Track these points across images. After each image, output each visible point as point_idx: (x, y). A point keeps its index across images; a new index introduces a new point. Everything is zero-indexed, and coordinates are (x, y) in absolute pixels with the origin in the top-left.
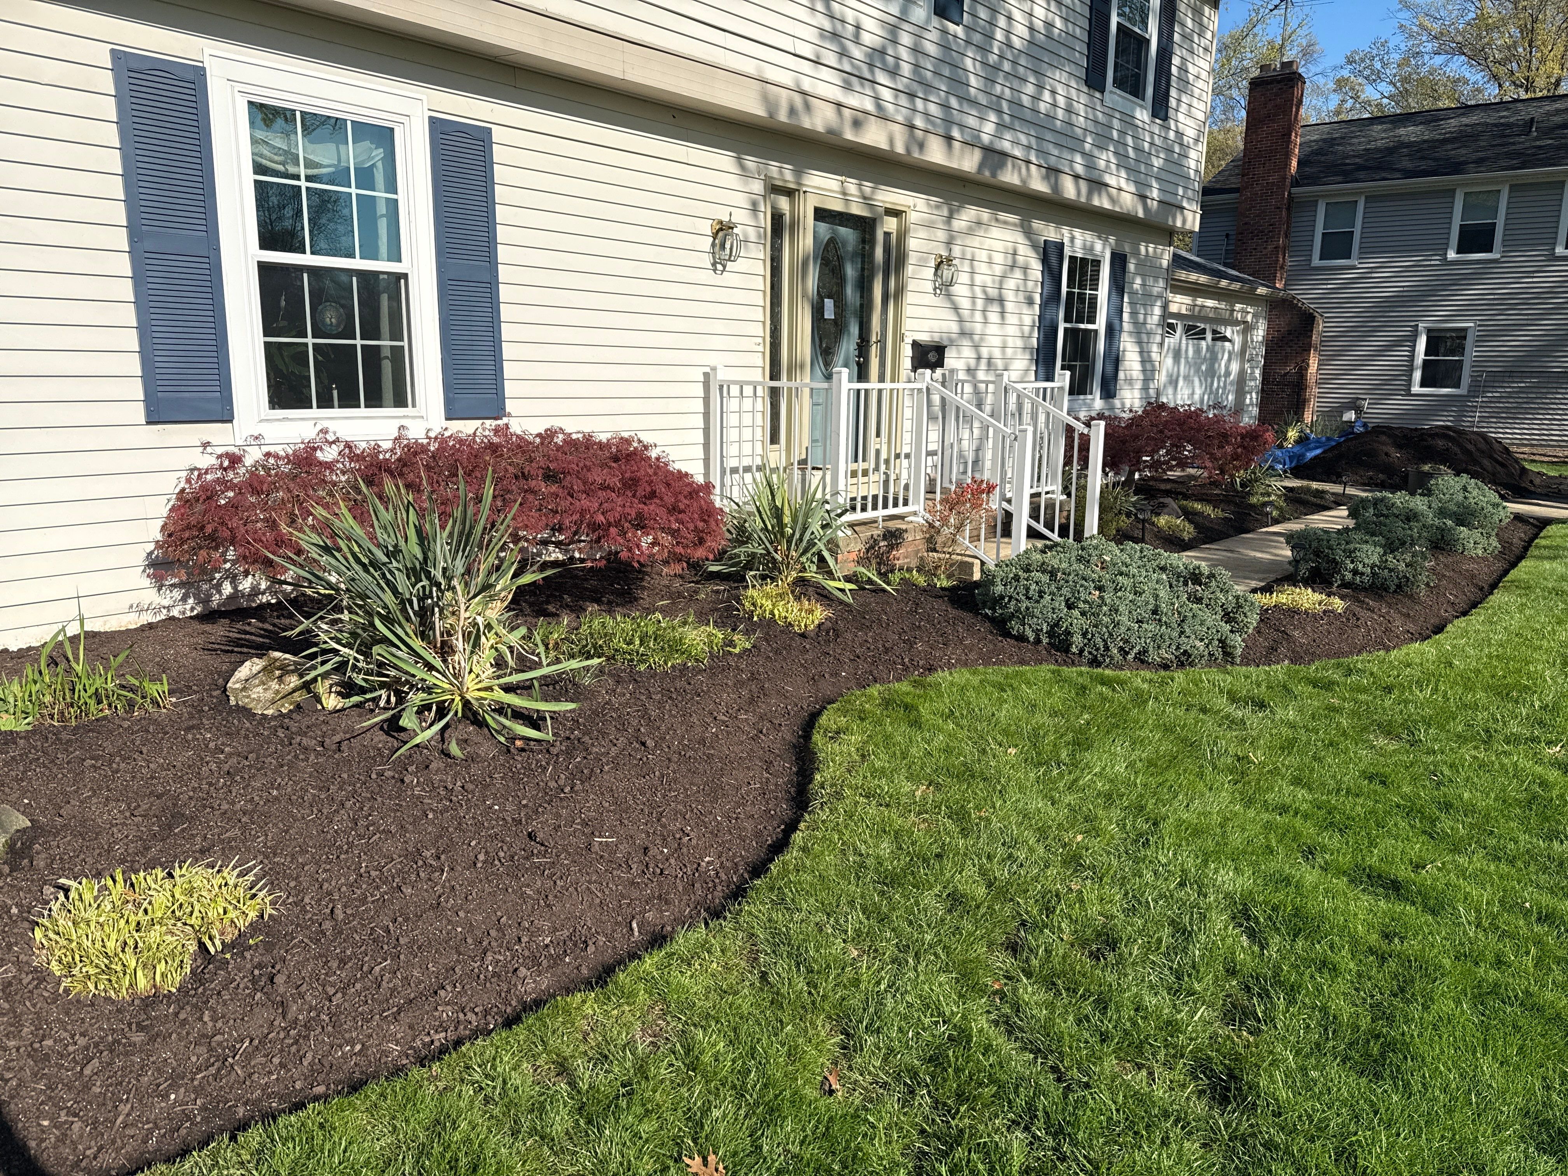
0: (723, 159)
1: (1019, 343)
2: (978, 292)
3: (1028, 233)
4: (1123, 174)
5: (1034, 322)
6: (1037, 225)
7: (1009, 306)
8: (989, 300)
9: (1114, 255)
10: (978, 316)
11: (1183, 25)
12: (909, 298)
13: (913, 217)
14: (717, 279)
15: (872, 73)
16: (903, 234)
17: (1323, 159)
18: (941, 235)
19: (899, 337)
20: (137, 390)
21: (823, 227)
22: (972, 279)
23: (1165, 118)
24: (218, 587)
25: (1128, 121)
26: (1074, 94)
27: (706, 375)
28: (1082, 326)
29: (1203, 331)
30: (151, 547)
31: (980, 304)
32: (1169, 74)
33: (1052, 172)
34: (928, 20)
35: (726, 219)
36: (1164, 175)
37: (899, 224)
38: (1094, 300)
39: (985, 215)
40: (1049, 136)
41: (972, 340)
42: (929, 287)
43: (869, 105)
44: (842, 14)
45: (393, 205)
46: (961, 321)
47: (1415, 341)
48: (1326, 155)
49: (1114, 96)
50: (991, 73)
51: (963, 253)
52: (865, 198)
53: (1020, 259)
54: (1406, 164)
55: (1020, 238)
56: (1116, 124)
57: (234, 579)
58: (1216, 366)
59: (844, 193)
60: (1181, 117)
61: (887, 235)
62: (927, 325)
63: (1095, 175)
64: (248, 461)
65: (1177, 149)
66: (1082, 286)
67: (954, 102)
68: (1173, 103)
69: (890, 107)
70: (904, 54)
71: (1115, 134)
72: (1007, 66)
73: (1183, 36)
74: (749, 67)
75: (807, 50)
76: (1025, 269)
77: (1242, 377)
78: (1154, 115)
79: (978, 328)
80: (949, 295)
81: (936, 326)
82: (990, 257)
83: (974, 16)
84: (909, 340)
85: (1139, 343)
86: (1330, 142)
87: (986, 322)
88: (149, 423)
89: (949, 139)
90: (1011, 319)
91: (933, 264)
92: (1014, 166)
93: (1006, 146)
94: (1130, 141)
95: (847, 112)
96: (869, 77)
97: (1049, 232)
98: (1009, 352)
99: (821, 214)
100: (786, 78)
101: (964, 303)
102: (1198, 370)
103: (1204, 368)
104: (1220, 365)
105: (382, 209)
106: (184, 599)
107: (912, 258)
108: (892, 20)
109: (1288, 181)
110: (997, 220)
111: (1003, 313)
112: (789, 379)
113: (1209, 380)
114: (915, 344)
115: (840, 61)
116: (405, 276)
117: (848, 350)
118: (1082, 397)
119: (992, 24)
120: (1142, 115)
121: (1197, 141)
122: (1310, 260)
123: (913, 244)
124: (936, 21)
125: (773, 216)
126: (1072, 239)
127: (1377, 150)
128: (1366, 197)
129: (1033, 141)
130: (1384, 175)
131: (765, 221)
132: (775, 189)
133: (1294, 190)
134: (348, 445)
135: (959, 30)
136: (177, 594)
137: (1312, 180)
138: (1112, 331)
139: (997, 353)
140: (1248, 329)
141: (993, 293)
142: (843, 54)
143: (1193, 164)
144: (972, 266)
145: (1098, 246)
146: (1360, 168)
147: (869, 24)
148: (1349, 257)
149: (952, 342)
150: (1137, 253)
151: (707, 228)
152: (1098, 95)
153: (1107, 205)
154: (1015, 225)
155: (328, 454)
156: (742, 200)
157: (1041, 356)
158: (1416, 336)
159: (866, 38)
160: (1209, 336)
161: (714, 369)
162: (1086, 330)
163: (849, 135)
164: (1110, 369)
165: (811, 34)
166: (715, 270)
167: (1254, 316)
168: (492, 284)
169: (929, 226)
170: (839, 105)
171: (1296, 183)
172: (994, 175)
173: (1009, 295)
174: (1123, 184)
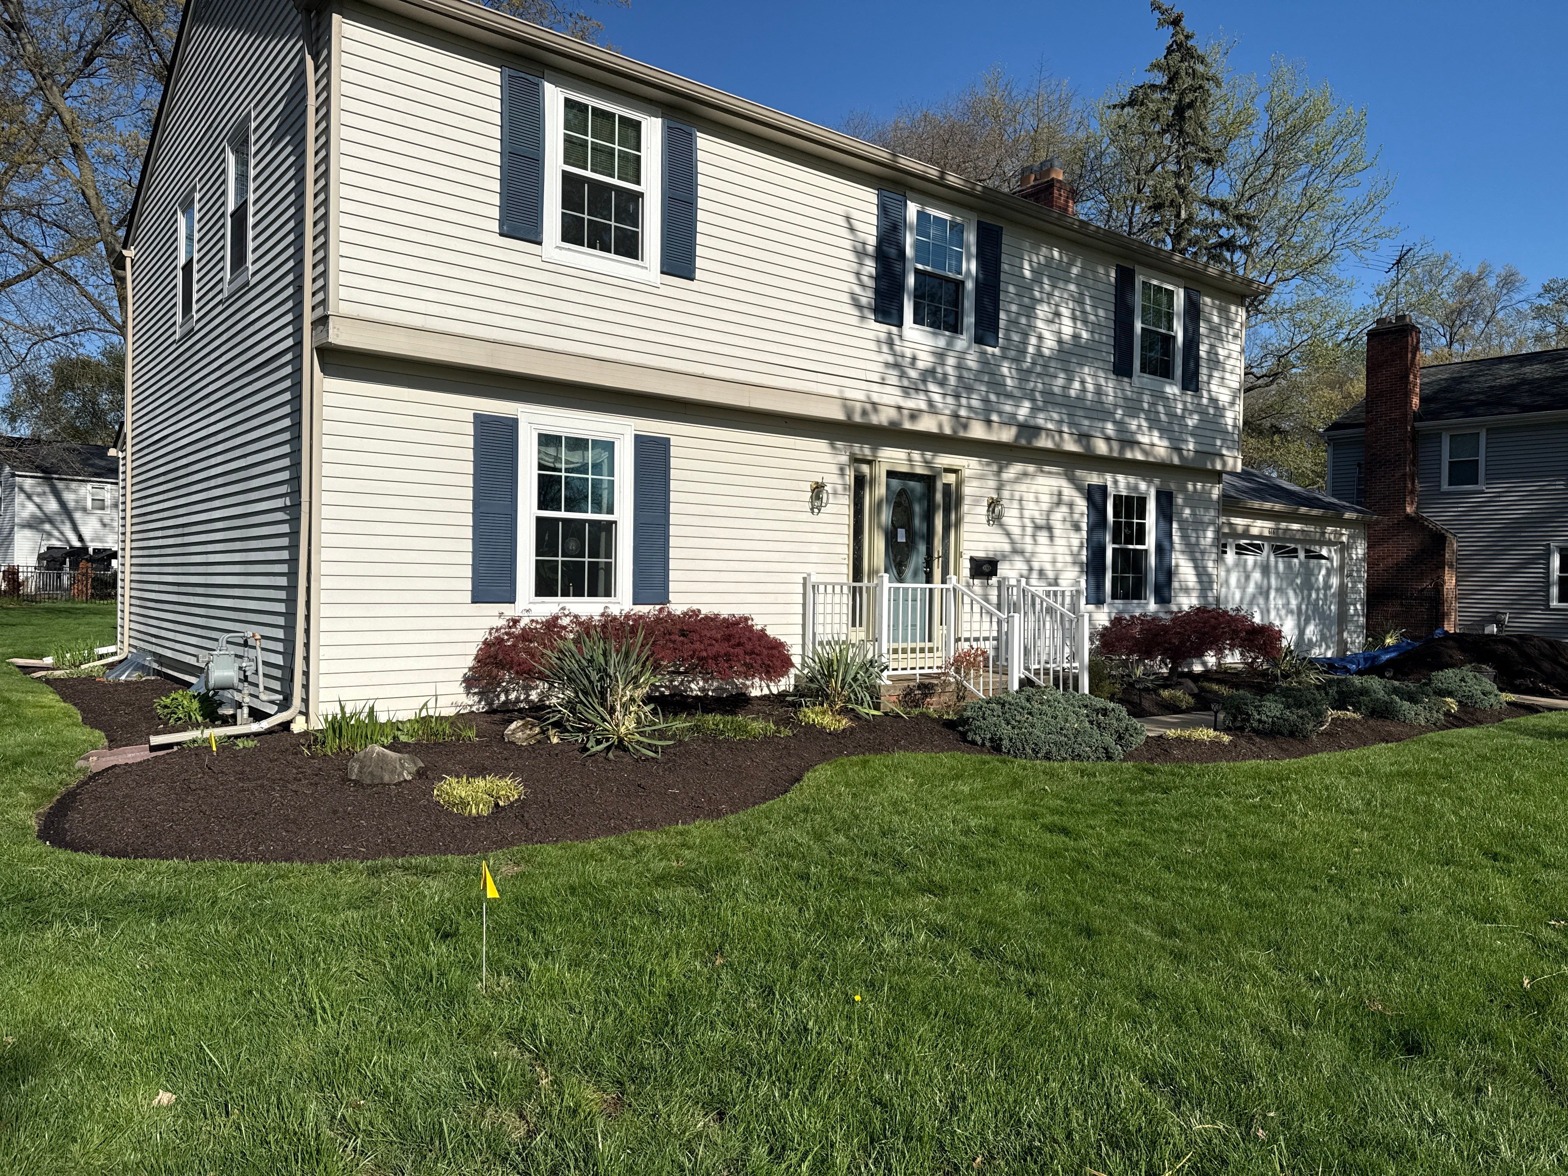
0: (821, 445)
1: (1069, 559)
2: (1028, 522)
3: (1072, 480)
4: (1156, 433)
5: (1082, 543)
6: (1079, 473)
7: (1057, 533)
8: (1037, 527)
9: (1159, 494)
10: (1028, 540)
11: (1209, 321)
12: (965, 527)
13: (967, 473)
14: (815, 518)
15: (926, 385)
16: (960, 483)
17: (1449, 395)
18: (992, 484)
19: (959, 555)
20: (468, 585)
21: (895, 482)
22: (1021, 514)
23: (1197, 389)
24: (498, 696)
25: (1158, 395)
26: (1102, 381)
27: (805, 579)
28: (1131, 547)
29: (1295, 550)
30: (466, 670)
31: (1029, 531)
32: (1197, 358)
33: (1084, 437)
34: (969, 347)
35: (820, 481)
36: (1199, 432)
37: (957, 478)
38: (1142, 528)
39: (1031, 468)
40: (1080, 413)
41: (1024, 557)
42: (984, 519)
43: (923, 406)
44: (902, 352)
45: (612, 483)
46: (1012, 542)
47: (1549, 559)
48: (1453, 392)
49: (1140, 379)
50: (1024, 375)
51: (1012, 495)
52: (926, 462)
53: (1065, 498)
54: (1526, 400)
55: (1064, 483)
56: (1146, 398)
57: (507, 692)
58: (1313, 579)
59: (910, 460)
60: (1214, 388)
61: (947, 486)
62: (982, 546)
63: (1127, 436)
64: (522, 624)
65: (1211, 411)
66: (1129, 515)
67: (993, 397)
68: (1203, 378)
69: (940, 405)
70: (950, 370)
71: (1146, 406)
72: (1038, 369)
73: (1211, 329)
74: (834, 392)
75: (876, 377)
76: (1071, 505)
77: (1342, 590)
78: (1185, 388)
79: (1029, 548)
80: (1001, 525)
81: (991, 547)
82: (1037, 498)
83: (1008, 339)
84: (966, 556)
85: (1194, 560)
86: (1457, 381)
87: (1035, 543)
88: (473, 602)
89: (989, 422)
90: (1058, 541)
91: (986, 504)
92: (1047, 435)
93: (1040, 422)
94: (1161, 409)
95: (905, 412)
96: (922, 387)
97: (1094, 479)
98: (1059, 566)
99: (891, 474)
100: (861, 396)
101: (1016, 531)
102: (1291, 583)
103: (1298, 581)
104: (1317, 579)
105: (605, 485)
106: (479, 702)
107: (967, 501)
108: (940, 351)
109: (1410, 417)
110: (1042, 471)
111: (1051, 537)
112: (869, 581)
113: (1306, 592)
114: (972, 559)
115: (900, 381)
116: (615, 522)
117: (917, 562)
118: (1135, 601)
119: (1025, 343)
120: (1172, 390)
121: (1232, 404)
122: (1440, 486)
123: (967, 490)
124: (975, 347)
125: (856, 477)
126: (1116, 482)
127: (1502, 387)
128: (1488, 430)
129: (1065, 417)
130: (1502, 410)
131: (850, 479)
132: (856, 460)
133: (1416, 424)
134: (576, 617)
135: (997, 351)
136: (476, 698)
137: (1435, 415)
138: (1161, 550)
139: (1048, 567)
140: (1344, 548)
141: (1042, 522)
142: (903, 375)
143: (1230, 422)
144: (1021, 504)
145: (1143, 486)
146: (1481, 403)
147: (922, 355)
148: (1476, 483)
149: (1004, 558)
150: (1185, 490)
151: (808, 487)
152: (1126, 379)
153: (1140, 457)
154: (1059, 474)
155: (565, 621)
156: (835, 469)
157: (1090, 569)
158: (1549, 554)
159: (920, 365)
160: (1302, 555)
161: (809, 575)
162: (1135, 550)
163: (907, 425)
164: (1162, 578)
165: (880, 368)
166: (813, 512)
167: (1349, 537)
168: (666, 525)
169: (981, 478)
170: (899, 408)
171: (1418, 417)
172: (1029, 442)
173: (1057, 525)
174: (1156, 440)
